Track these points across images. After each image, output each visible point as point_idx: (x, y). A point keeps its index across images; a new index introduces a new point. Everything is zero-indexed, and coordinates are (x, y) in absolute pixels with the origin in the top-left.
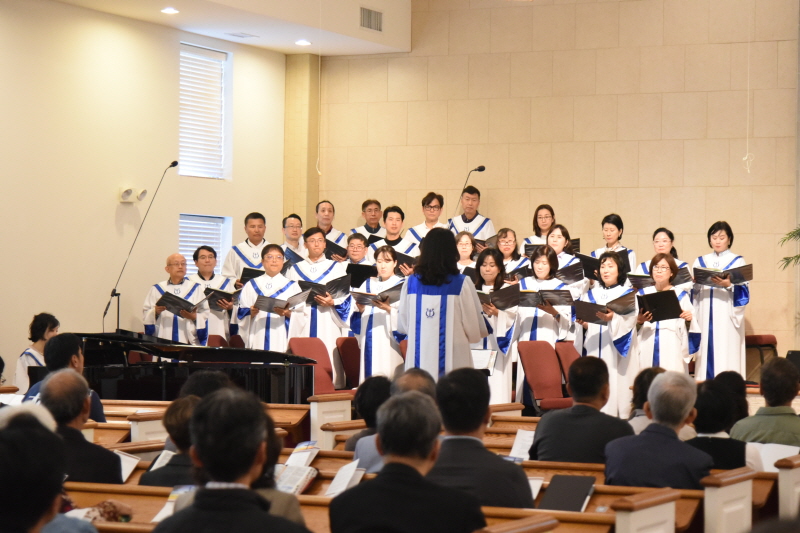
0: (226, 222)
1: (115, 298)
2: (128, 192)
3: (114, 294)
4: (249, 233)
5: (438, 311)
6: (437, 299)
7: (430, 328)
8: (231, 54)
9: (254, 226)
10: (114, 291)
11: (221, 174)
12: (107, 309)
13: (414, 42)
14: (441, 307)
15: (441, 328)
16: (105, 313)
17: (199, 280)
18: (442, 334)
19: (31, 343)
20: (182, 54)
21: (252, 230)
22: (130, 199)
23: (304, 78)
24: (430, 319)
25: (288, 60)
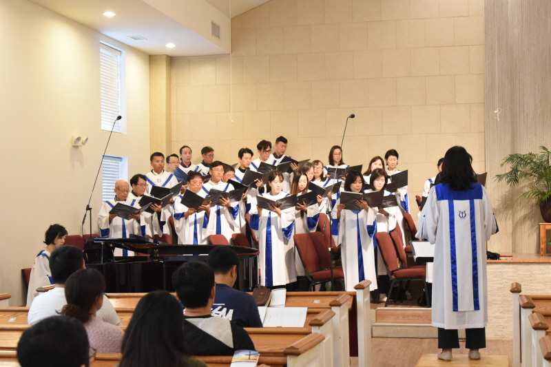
0: (123, 160)
1: (89, 211)
2: (79, 139)
3: (88, 208)
4: (154, 166)
5: (468, 212)
6: (467, 202)
7: (462, 227)
8: (124, 52)
9: (158, 161)
10: (88, 206)
11: (119, 130)
12: (84, 219)
13: (233, 48)
14: (471, 210)
15: (471, 226)
16: (83, 222)
17: (135, 198)
18: (473, 231)
19: (45, 245)
20: (102, 50)
21: (157, 164)
22: (79, 143)
23: (162, 70)
24: (463, 220)
25: (151, 59)
